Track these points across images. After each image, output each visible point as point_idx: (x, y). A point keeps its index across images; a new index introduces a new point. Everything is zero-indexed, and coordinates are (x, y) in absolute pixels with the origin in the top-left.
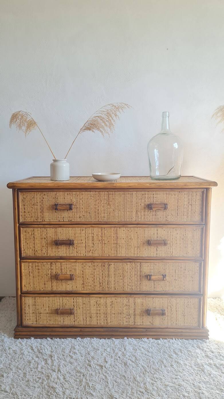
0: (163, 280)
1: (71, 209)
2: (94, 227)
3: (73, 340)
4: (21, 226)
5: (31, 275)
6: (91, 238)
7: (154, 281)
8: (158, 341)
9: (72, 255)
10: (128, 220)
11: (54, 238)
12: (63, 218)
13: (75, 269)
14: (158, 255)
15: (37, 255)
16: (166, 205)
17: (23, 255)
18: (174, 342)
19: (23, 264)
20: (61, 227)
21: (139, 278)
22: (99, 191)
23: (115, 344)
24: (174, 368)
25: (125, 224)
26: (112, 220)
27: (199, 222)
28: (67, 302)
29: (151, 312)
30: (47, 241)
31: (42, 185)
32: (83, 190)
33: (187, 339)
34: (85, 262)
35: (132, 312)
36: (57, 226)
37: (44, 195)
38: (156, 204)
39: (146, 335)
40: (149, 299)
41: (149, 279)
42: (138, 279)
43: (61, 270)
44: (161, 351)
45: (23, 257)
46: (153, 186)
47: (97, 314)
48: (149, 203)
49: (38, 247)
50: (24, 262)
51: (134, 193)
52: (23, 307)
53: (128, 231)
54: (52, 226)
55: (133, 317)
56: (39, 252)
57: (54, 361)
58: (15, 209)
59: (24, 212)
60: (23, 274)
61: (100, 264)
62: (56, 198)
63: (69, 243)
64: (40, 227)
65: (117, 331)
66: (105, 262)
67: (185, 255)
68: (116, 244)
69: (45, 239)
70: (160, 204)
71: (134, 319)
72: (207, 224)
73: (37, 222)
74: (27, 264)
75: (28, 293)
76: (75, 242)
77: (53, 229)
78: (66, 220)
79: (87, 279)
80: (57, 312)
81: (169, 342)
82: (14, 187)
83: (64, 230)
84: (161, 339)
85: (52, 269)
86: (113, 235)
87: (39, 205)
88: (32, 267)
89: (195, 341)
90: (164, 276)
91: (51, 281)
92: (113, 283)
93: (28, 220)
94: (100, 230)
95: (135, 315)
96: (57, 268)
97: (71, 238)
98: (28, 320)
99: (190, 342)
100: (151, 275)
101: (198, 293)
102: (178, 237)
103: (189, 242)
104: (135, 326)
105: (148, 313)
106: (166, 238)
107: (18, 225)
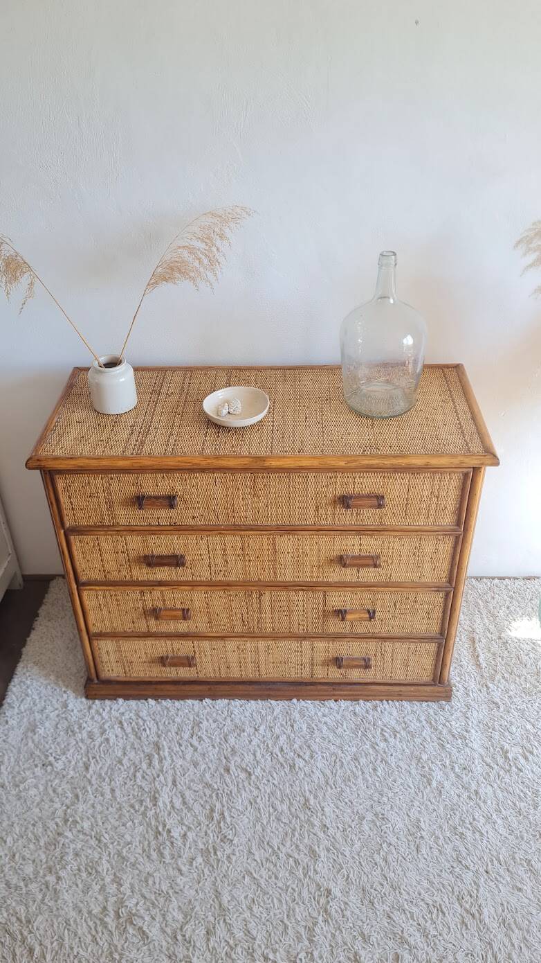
0: (370, 621)
1: (172, 504)
2: (225, 534)
3: (196, 702)
4: (69, 533)
5: (104, 608)
6: (219, 552)
7: (352, 620)
8: (355, 707)
9: (183, 579)
10: (298, 523)
11: (143, 551)
12: (158, 518)
13: (192, 600)
14: (360, 580)
15: (112, 579)
16: (380, 498)
17: (83, 579)
18: (385, 709)
19: (85, 595)
20: (154, 534)
21: (320, 613)
22: (231, 473)
23: (275, 713)
25: (290, 530)
26: (263, 522)
27: (452, 527)
28: (183, 648)
29: (344, 662)
30: (128, 556)
32: (197, 471)
33: (410, 701)
34: (211, 590)
35: (306, 660)
36: (147, 532)
37: (111, 479)
38: (359, 497)
39: (333, 696)
40: (341, 643)
41: (341, 617)
42: (318, 616)
43: (164, 601)
44: (358, 732)
45: (84, 583)
46: (353, 465)
47: (240, 663)
48: (343, 493)
49: (111, 566)
50: (86, 590)
51: (312, 475)
52: (97, 654)
53: (298, 540)
54: (135, 533)
55: (308, 667)
56: (115, 574)
57: (164, 761)
58: (52, 503)
59: (72, 510)
60: (88, 607)
61: (242, 593)
62: (139, 485)
63: (176, 561)
64: (110, 533)
65: (279, 690)
66: (251, 590)
67: (417, 580)
68: (275, 561)
69: (123, 552)
70: (369, 496)
71: (312, 669)
72: (466, 530)
73: (103, 526)
74: (93, 593)
75: (101, 635)
76: (188, 558)
77: (139, 538)
78: (164, 523)
79: (217, 615)
80: (162, 661)
82: (41, 467)
83: (163, 539)
84: (361, 700)
85: (145, 601)
86: (266, 547)
88: (103, 597)
89: (424, 704)
90: (372, 615)
91: (145, 617)
92: (268, 621)
93: (84, 522)
94: (238, 538)
95: (312, 665)
96: (153, 598)
97: (177, 552)
98: (109, 671)
99: (415, 710)
100: (345, 611)
101: (438, 636)
102: (405, 550)
103: (427, 559)
104: (313, 680)
105: (338, 662)
106: (378, 552)
107: (62, 531)
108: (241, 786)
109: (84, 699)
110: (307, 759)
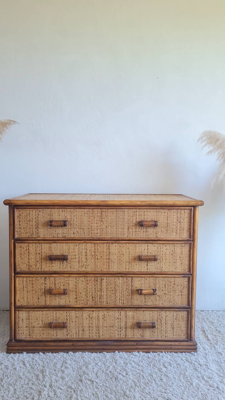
0: (154, 294)
1: (65, 225)
2: (87, 243)
4: (16, 242)
5: (25, 289)
6: (84, 254)
7: (145, 295)
8: (148, 355)
9: (66, 270)
10: (120, 236)
11: (49, 253)
12: (58, 234)
13: (68, 284)
14: (148, 270)
15: (32, 270)
16: (156, 222)
17: (18, 270)
18: (164, 355)
19: (17, 279)
20: (55, 243)
21: (130, 292)
22: (92, 209)
23: (107, 358)
24: (163, 382)
25: (117, 241)
26: (104, 236)
27: (188, 238)
28: (61, 316)
29: (142, 325)
30: (41, 256)
31: (38, 202)
32: (77, 207)
33: (177, 353)
34: (78, 277)
35: (123, 325)
36: (52, 241)
37: (40, 212)
38: (147, 221)
39: (137, 349)
40: (140, 312)
41: (140, 293)
42: (129, 294)
43: (55, 284)
44: (151, 364)
45: (18, 272)
46: (144, 203)
47: (89, 327)
48: (140, 220)
49: (32, 262)
50: (18, 277)
51: (126, 210)
52: (17, 321)
53: (120, 246)
54: (46, 242)
55: (124, 330)
56: (34, 267)
57: (46, 377)
58: (11, 225)
59: (20, 228)
60: (17, 289)
61: (93, 279)
62: (51, 215)
63: (63, 258)
64: (35, 242)
65: (109, 345)
66: (97, 277)
67: (174, 270)
68: (109, 259)
69: (39, 254)
70: (151, 221)
71: (126, 332)
72: (193, 240)
73: (32, 237)
74: (21, 279)
75: (21, 308)
76: (69, 257)
77: (48, 245)
78: (60, 236)
79: (80, 293)
80: (50, 326)
81: (159, 355)
82: (10, 204)
83: (59, 245)
84: (151, 352)
85: (46, 284)
86: (105, 251)
87: (34, 221)
88: (26, 282)
89: (184, 354)
90: (155, 290)
91: (45, 295)
92: (105, 297)
93: (24, 236)
94: (93, 246)
95: (126, 328)
96: (50, 283)
97: (65, 254)
98: (21, 334)
99: (179, 355)
100: (142, 290)
101: (187, 306)
102: (168, 253)
103: (178, 258)
104: (126, 339)
105: (139, 325)
106: (156, 253)
107: (13, 241)
108: (88, 387)
109: (5, 353)
110: (124, 375)
